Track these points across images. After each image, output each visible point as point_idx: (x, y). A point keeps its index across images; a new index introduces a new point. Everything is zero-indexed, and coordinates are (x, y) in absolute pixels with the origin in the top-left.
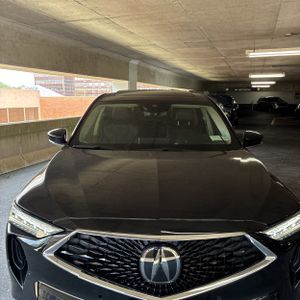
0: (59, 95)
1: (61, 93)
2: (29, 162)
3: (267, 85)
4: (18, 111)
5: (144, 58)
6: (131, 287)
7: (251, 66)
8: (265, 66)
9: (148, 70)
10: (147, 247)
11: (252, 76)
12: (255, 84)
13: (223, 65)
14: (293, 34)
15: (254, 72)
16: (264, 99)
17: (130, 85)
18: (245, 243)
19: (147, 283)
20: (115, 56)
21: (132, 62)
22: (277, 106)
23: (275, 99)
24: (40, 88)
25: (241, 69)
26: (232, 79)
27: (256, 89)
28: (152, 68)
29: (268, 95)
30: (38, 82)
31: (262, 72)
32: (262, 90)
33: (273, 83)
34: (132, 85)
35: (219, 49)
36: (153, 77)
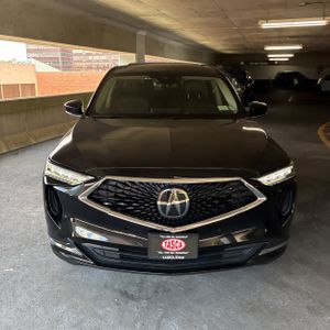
0: (56, 70)
1: (58, 68)
2: (36, 139)
3: (285, 57)
4: (13, 88)
5: (153, 29)
6: (151, 221)
7: (267, 38)
8: (282, 37)
9: (157, 42)
10: (162, 189)
11: (268, 48)
12: (272, 57)
13: (238, 36)
14: (307, 4)
15: (270, 44)
16: (283, 74)
17: (138, 58)
18: (241, 187)
19: (163, 218)
20: (122, 26)
21: (140, 33)
22: (296, 82)
23: (295, 75)
24: (34, 62)
25: (256, 40)
26: (248, 52)
27: (273, 63)
28: (161, 39)
29: (286, 69)
30: (31, 55)
31: (279, 43)
32: (280, 63)
33: (291, 55)
34: (140, 57)
35: (233, 19)
36: (162, 49)
